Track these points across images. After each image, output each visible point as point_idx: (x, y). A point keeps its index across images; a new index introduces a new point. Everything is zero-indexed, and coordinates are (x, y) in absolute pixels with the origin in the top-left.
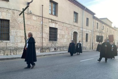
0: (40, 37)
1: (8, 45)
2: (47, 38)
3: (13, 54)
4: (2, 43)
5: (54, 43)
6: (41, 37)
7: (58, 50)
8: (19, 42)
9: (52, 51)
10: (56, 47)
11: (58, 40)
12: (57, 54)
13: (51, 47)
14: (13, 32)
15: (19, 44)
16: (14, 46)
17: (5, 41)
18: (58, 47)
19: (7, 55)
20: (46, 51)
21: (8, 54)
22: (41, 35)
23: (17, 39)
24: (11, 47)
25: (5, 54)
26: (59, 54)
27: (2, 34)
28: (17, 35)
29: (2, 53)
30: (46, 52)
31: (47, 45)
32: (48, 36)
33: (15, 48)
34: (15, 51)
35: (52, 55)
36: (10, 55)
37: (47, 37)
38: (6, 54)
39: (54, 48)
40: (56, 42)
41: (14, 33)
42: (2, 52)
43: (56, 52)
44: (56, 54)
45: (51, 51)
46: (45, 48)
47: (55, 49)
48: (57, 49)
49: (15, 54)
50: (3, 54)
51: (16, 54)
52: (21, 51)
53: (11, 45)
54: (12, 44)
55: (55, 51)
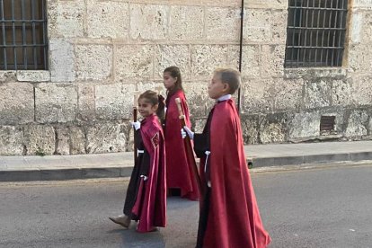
0: (222, 38)
1: (42, 99)
2: (273, 47)
3: (71, 148)
4: (12, 84)
5: (318, 80)
6: (234, 36)
7: (351, 130)
8: (98, 76)
9: (304, 134)
10: (332, 108)
11: (352, 57)
12: (345, 156)
13: (299, 108)
14: (66, 16)
15: (98, 88)
16: (75, 101)
17: (26, 72)
18: (348, 111)
19: (42, 155)
20: (265, 137)
21: (46, 148)
22: (232, 22)
23: (86, 57)
24: (59, 107)
25: (30, 151)
26: (356, 156)
27: (9, 29)
28: (86, 35)
29: (15, 144)
30: (260, 142)
31: (272, 92)
32: (283, 29)
33: (78, 115)
34: (80, 134)
35: (307, 166)
36: (55, 153)
37: (276, 41)
38: (33, 147)
39: (317, 115)
40: (335, 71)
41: (73, 21)
42: (15, 136)
43: (335, 143)
44: (330, 157)
45: (294, 134)
46: (253, 118)
47: (327, 123)
48: (344, 126)
49: (79, 152)
50: (19, 150)
51: (87, 151)
52: (108, 131)
53: (58, 96)
54: (62, 91)
55: (326, 135)
